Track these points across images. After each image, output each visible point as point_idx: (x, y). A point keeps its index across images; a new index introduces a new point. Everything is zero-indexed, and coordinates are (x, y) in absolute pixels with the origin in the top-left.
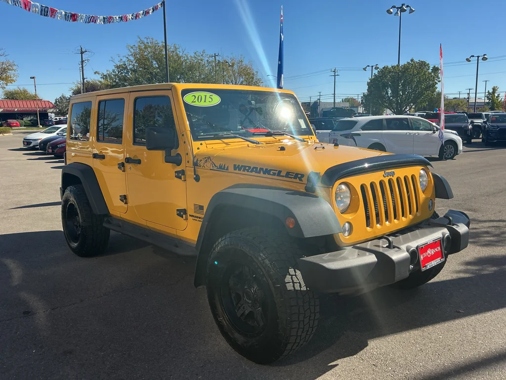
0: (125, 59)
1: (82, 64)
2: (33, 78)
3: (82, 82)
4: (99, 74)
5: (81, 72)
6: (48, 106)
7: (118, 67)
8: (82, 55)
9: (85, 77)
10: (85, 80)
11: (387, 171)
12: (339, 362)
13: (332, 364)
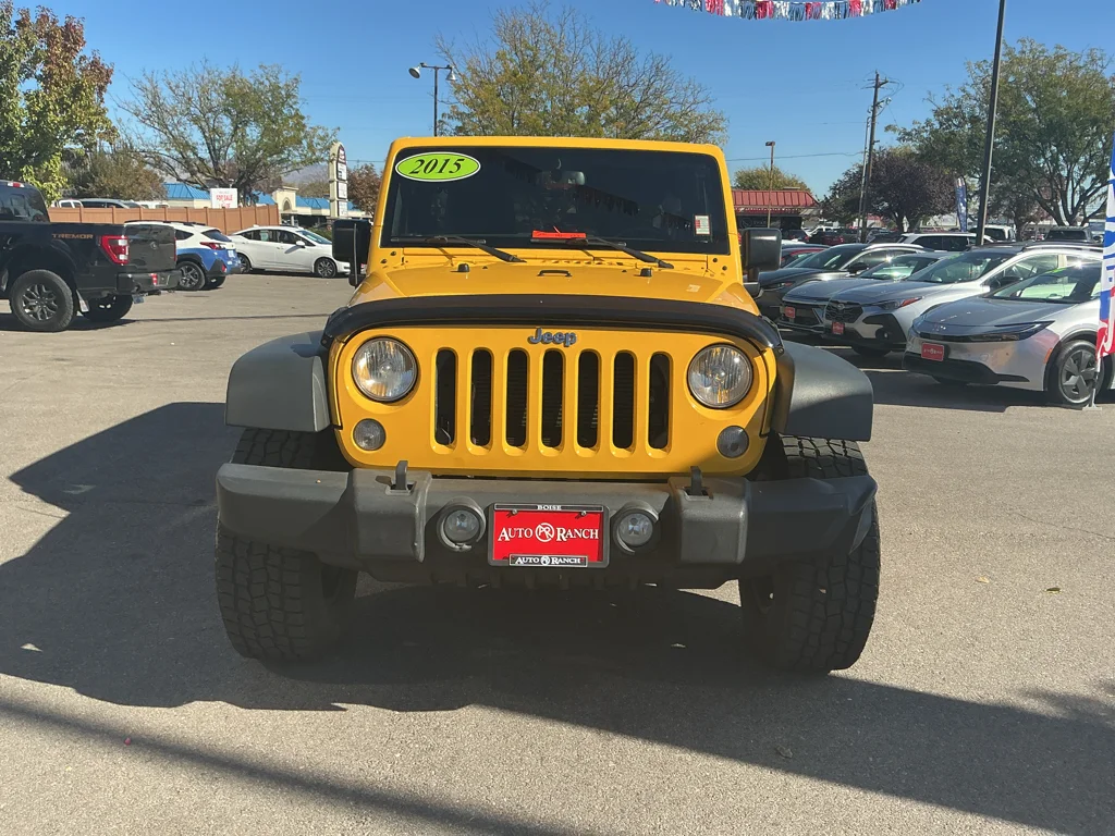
0: (959, 95)
1: (874, 111)
2: (771, 144)
3: (867, 150)
4: (894, 130)
5: (869, 129)
6: (803, 203)
7: (937, 113)
8: (876, 91)
9: (875, 139)
10: (876, 147)
11: (544, 331)
12: (351, 707)
13: (339, 705)
